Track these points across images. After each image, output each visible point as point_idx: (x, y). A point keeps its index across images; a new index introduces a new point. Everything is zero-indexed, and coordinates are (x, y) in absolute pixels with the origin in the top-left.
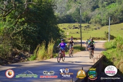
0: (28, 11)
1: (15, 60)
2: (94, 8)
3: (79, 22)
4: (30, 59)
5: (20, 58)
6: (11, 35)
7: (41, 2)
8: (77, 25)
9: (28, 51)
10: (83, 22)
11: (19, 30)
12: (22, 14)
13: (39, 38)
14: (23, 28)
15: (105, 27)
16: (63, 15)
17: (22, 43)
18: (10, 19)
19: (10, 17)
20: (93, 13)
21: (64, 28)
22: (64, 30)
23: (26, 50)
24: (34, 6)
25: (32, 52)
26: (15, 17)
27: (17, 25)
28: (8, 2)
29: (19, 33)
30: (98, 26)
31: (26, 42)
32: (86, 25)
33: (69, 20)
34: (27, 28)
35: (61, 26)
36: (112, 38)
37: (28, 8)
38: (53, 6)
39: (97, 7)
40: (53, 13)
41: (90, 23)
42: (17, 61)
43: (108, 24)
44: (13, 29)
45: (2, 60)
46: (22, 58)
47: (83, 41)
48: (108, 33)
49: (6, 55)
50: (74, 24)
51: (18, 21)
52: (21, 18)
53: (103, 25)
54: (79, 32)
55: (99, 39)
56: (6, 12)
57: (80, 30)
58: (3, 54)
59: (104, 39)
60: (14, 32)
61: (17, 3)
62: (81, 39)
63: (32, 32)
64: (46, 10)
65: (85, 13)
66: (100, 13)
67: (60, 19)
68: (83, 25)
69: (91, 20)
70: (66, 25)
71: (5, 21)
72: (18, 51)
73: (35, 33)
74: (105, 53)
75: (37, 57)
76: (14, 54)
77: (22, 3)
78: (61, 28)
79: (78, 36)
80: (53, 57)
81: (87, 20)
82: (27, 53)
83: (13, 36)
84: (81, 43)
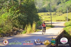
0: (21, 6)
1: (14, 34)
2: (58, 4)
3: (50, 12)
4: (23, 33)
5: (17, 33)
6: (12, 20)
7: (28, 1)
8: (49, 13)
9: (21, 29)
10: (52, 11)
11: (16, 17)
12: (18, 8)
13: (27, 21)
14: (19, 16)
15: (65, 14)
16: (41, 8)
17: (18, 24)
18: (11, 11)
19: (11, 10)
20: (58, 6)
21: (42, 15)
22: (42, 16)
23: (20, 28)
24: (24, 4)
25: (24, 29)
26: (14, 10)
27: (15, 14)
28: (10, 2)
29: (16, 18)
30: (61, 13)
31: (20, 23)
32: (54, 13)
33: (44, 10)
34: (21, 16)
35: (40, 14)
36: (69, 20)
37: (21, 5)
38: (35, 3)
39: (60, 3)
40: (35, 7)
41: (56, 12)
42: (15, 34)
43: (66, 12)
44: (13, 17)
45: (7, 34)
46: (18, 33)
47: (52, 22)
48: (67, 17)
49: (9, 31)
50: (47, 13)
51: (15, 12)
52: (17, 10)
53: (63, 13)
54: (50, 17)
55: (62, 21)
56: (9, 7)
57: (50, 16)
58: (7, 30)
59: (65, 21)
60: (13, 18)
61: (15, 2)
62: (51, 21)
63: (24, 18)
64: (31, 6)
65: (53, 7)
66: (62, 6)
67: (39, 10)
68: (52, 13)
69: (57, 10)
70: (43, 13)
71: (8, 12)
72: (16, 29)
73: (25, 18)
74: (65, 29)
75: (26, 32)
76: (14, 30)
77: (17, 2)
78: (40, 15)
79: (50, 19)
80: (35, 32)
81: (55, 10)
82: (21, 30)
83: (13, 21)
84: (51, 23)
